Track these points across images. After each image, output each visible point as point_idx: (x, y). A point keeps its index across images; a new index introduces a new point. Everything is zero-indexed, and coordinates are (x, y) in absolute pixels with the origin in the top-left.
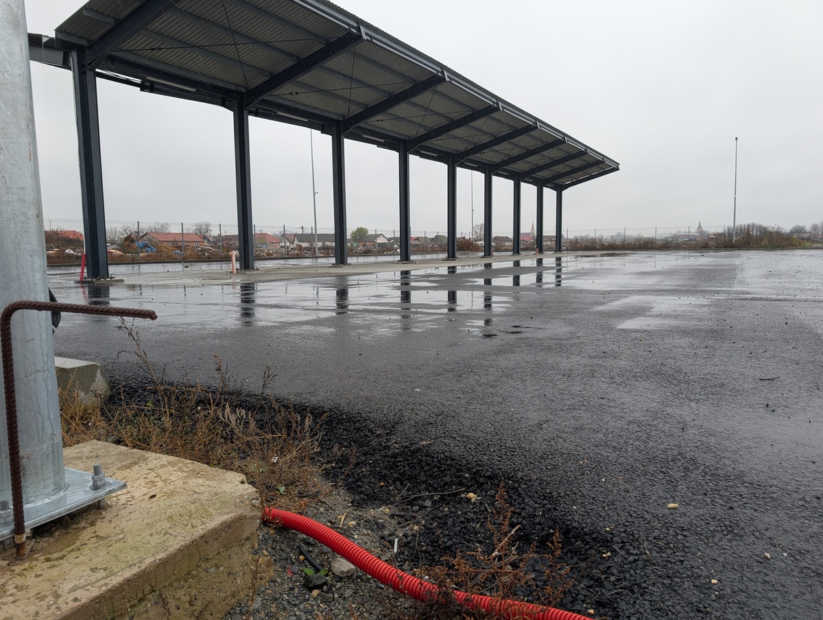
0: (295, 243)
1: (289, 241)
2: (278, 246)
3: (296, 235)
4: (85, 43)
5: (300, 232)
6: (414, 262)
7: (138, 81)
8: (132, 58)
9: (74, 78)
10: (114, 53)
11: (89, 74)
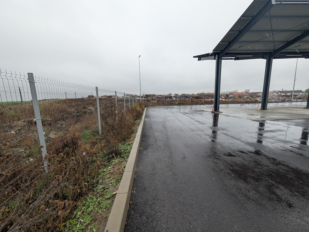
3: (279, 91)
4: (220, 52)
7: (234, 58)
8: (233, 52)
9: (216, 62)
10: (227, 52)
11: (220, 59)
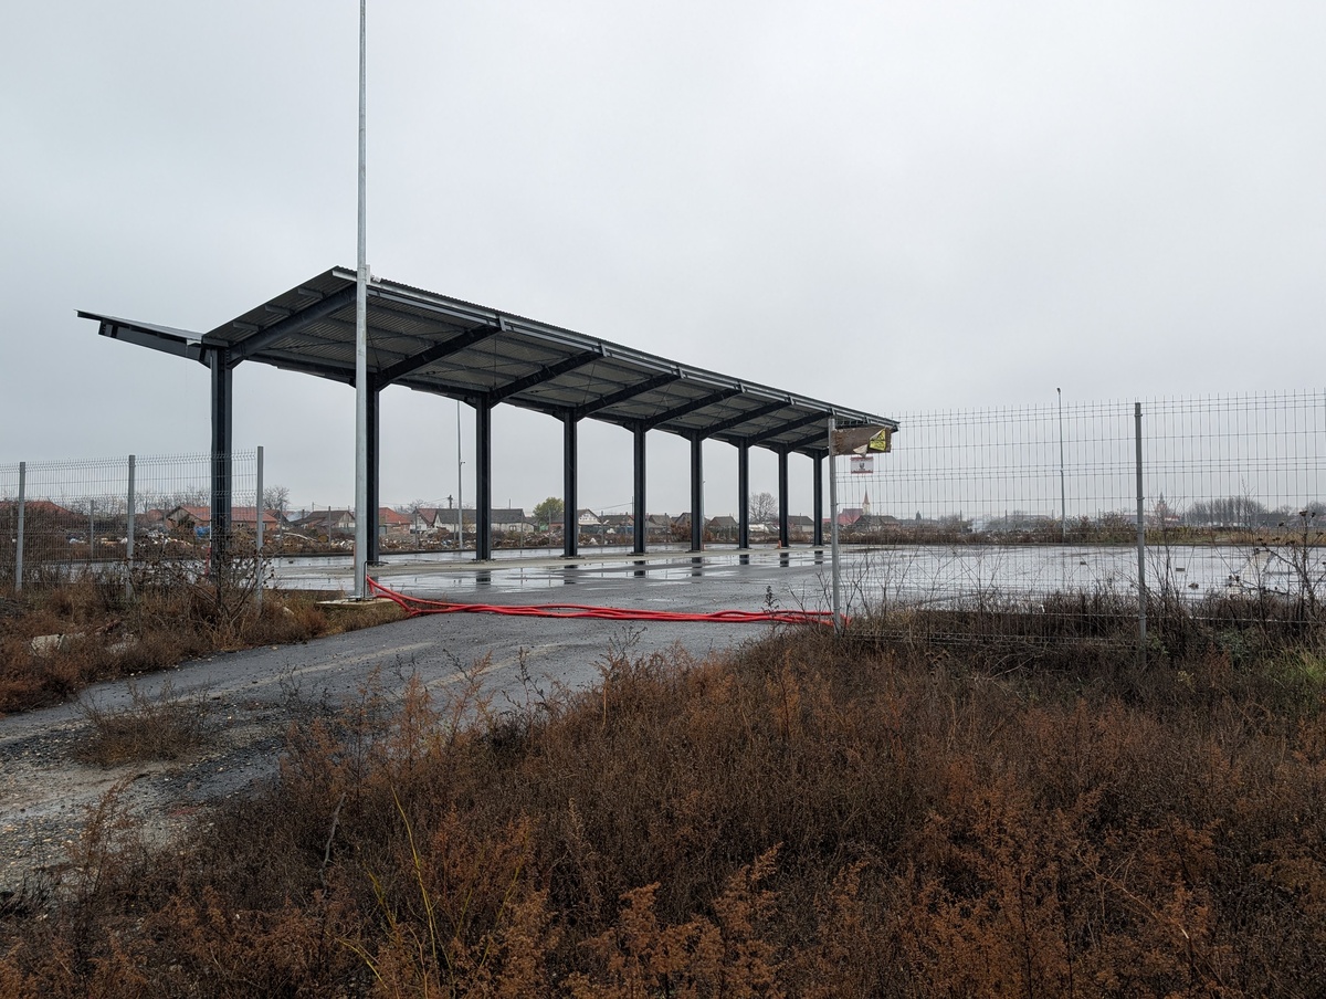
0: (436, 524)
1: (426, 522)
2: (406, 531)
3: (438, 512)
4: (226, 344)
5: (446, 506)
6: (579, 557)
11: (227, 371)
